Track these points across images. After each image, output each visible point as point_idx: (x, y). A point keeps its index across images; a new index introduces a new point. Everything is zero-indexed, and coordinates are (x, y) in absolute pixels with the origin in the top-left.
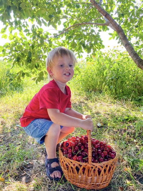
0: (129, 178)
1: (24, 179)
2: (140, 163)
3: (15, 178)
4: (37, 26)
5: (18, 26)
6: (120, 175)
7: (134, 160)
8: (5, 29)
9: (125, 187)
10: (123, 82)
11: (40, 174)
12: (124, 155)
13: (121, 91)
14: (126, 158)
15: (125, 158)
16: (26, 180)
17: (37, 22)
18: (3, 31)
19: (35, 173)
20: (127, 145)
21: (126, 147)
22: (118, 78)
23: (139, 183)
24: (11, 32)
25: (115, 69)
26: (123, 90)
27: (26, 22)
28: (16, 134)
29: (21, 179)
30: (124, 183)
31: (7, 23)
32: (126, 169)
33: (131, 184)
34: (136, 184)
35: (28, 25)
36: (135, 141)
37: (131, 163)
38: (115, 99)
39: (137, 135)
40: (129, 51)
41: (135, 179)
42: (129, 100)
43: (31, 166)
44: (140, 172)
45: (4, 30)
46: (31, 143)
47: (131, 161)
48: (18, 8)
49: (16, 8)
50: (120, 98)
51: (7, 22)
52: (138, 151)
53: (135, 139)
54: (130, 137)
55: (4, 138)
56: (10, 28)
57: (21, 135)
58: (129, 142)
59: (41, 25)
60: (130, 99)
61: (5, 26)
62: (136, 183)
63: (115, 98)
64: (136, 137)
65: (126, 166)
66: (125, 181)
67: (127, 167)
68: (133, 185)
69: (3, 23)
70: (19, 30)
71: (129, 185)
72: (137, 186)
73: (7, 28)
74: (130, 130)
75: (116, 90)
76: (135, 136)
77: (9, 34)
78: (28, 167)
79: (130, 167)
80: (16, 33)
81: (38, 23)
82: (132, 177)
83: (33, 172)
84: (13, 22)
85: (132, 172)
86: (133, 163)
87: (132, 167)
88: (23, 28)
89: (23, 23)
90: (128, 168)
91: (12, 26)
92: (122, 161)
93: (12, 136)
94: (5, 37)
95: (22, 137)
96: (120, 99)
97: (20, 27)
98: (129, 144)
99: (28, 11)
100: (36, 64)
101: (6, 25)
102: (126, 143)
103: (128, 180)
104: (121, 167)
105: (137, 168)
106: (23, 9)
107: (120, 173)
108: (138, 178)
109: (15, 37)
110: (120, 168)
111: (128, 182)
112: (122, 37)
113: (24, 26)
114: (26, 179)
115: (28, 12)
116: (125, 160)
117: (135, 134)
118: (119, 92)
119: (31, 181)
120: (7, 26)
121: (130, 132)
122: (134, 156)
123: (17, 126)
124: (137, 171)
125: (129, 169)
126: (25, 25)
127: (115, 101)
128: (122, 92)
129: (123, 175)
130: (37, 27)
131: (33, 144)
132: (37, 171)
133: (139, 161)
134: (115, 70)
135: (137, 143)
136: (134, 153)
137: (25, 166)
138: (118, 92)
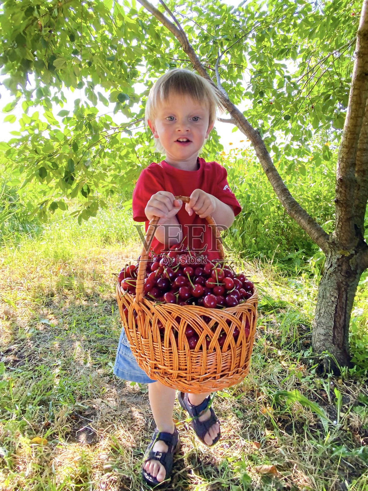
0: (269, 426)
1: (83, 437)
2: (289, 398)
3: (66, 437)
4: (86, 103)
5: (43, 98)
6: (255, 422)
7: (279, 394)
8: (14, 104)
9: (262, 442)
10: (257, 220)
11: (113, 427)
12: (260, 382)
13: (253, 241)
14: (265, 388)
15: (263, 389)
16: (87, 440)
17: (86, 95)
18: (10, 108)
19: (103, 425)
20: (266, 361)
21: (264, 366)
22: (249, 213)
23: (285, 434)
24: (27, 111)
25: (244, 195)
26: (258, 239)
27: (62, 93)
28: (44, 341)
29: (78, 438)
30: (262, 435)
31: (19, 92)
32: (265, 410)
33: (273, 437)
34: (281, 436)
35: (66, 99)
36: (280, 353)
37: (274, 399)
38: (242, 258)
39: (284, 340)
40: (274, 183)
41: (280, 427)
42: (269, 262)
43: (93, 413)
44: (287, 414)
45: (11, 106)
46: (82, 362)
47: (273, 396)
48: (47, 64)
49: (43, 64)
50: (251, 255)
51: (20, 90)
52: (284, 374)
53: (280, 349)
54: (271, 345)
55: (19, 351)
56: (25, 104)
57: (56, 344)
58: (269, 354)
59: (95, 103)
60: (271, 260)
61: (14, 98)
62: (281, 434)
63: (242, 256)
64: (281, 346)
65: (265, 403)
66: (263, 432)
67: (266, 406)
68: (276, 437)
69: (9, 91)
70: (44, 107)
71: (271, 439)
72: (282, 440)
73: (18, 102)
74: (271, 329)
75: (243, 238)
76: (280, 342)
77: (23, 114)
78: (87, 413)
79: (270, 407)
80: (37, 113)
81: (88, 98)
82: (274, 424)
83: (99, 424)
84: (33, 90)
85: (274, 414)
86: (277, 399)
87: (274, 405)
88: (53, 103)
89: (56, 93)
90: (268, 408)
91: (29, 100)
92: (258, 395)
93: (38, 346)
94: (11, 120)
95: (59, 349)
96: (251, 259)
97: (47, 101)
98: (269, 360)
99: (69, 74)
100: (84, 188)
101: (16, 95)
102: (264, 358)
103: (268, 430)
104: (257, 406)
105: (282, 408)
106: (59, 68)
107: (255, 417)
108: (283, 425)
109: (35, 121)
110: (254, 409)
111: (268, 433)
112: (261, 155)
113: (56, 99)
114: (88, 438)
115: (70, 76)
116: (263, 393)
117: (279, 338)
118: (250, 242)
119: (98, 442)
120: (18, 98)
121: (271, 335)
122: (278, 383)
123: (44, 322)
124: (283, 412)
125: (269, 411)
126: (60, 98)
127: (243, 261)
128: (255, 243)
129: (259, 422)
130: (85, 105)
131: (85, 363)
132: (106, 421)
133: (286, 395)
134: (243, 197)
135: (283, 356)
136: (278, 377)
137: (81, 413)
138: (247, 242)
